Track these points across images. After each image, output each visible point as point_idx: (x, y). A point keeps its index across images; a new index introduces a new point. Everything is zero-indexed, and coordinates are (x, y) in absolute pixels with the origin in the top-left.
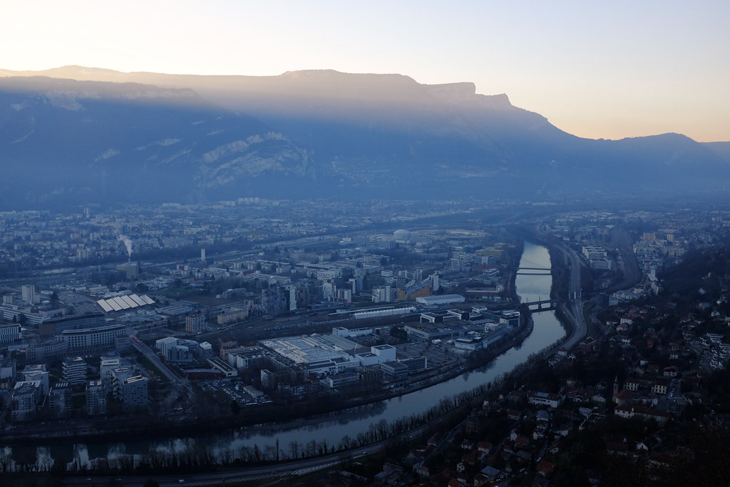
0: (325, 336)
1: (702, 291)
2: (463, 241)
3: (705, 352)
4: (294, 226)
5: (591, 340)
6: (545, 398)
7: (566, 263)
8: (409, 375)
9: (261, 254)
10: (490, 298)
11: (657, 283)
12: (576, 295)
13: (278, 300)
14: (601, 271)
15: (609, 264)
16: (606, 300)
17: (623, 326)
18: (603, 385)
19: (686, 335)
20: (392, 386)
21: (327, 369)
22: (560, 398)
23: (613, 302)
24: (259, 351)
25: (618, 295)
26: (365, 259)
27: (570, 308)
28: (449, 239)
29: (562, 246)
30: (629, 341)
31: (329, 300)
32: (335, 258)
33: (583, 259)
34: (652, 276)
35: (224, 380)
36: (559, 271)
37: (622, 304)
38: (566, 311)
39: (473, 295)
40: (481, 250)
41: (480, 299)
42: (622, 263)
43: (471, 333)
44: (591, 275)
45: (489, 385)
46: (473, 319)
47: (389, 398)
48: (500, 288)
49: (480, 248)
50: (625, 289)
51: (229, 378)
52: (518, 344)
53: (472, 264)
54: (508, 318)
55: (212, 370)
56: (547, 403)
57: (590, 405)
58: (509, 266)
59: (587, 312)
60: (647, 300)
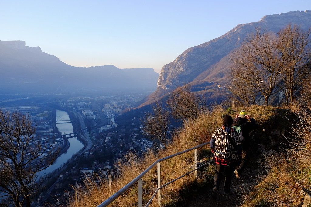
1: (133, 124)
2: (28, 111)
3: (142, 145)
5: (96, 146)
6: (87, 170)
7: (77, 118)
10: (48, 134)
11: (115, 123)
12: (84, 130)
14: (92, 120)
15: (94, 117)
16: (97, 130)
17: (107, 139)
18: (108, 161)
19: (134, 140)
22: (93, 169)
23: (100, 131)
25: (101, 129)
27: (83, 135)
28: (22, 111)
29: (73, 111)
30: (112, 145)
33: (83, 115)
34: (113, 120)
36: (74, 121)
37: (104, 132)
38: (82, 137)
39: (40, 134)
40: (39, 114)
41: (43, 135)
42: (99, 116)
44: (88, 122)
45: (58, 169)
46: (43, 143)
48: (51, 130)
49: (37, 113)
50: (104, 126)
52: (65, 152)
53: (36, 120)
54: (58, 141)
56: (88, 172)
58: (53, 121)
59: (91, 136)
60: (113, 129)
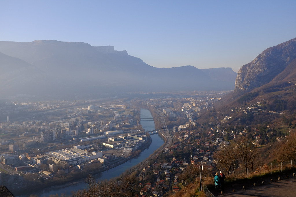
0: (72, 149)
1: (211, 123)
2: (116, 109)
3: (218, 145)
4: (44, 106)
5: (175, 144)
6: (166, 165)
8: (109, 162)
9: (34, 117)
10: (133, 130)
11: (194, 121)
12: (165, 127)
13: (48, 136)
14: (172, 118)
15: (174, 116)
16: (177, 129)
17: (186, 137)
19: (210, 139)
20: (104, 166)
21: (76, 162)
22: (172, 165)
23: (179, 130)
24: (46, 157)
25: (181, 127)
26: (79, 117)
28: (110, 108)
30: (190, 143)
31: (69, 135)
32: (66, 118)
34: (191, 119)
35: (33, 170)
37: (183, 130)
39: (126, 130)
41: (129, 131)
43: (130, 144)
46: (129, 139)
47: (103, 171)
48: (136, 127)
49: (124, 111)
50: (183, 124)
51: (35, 169)
52: (148, 147)
54: (142, 137)
55: (27, 166)
56: (167, 167)
57: (183, 166)
58: (137, 118)
60: (192, 128)
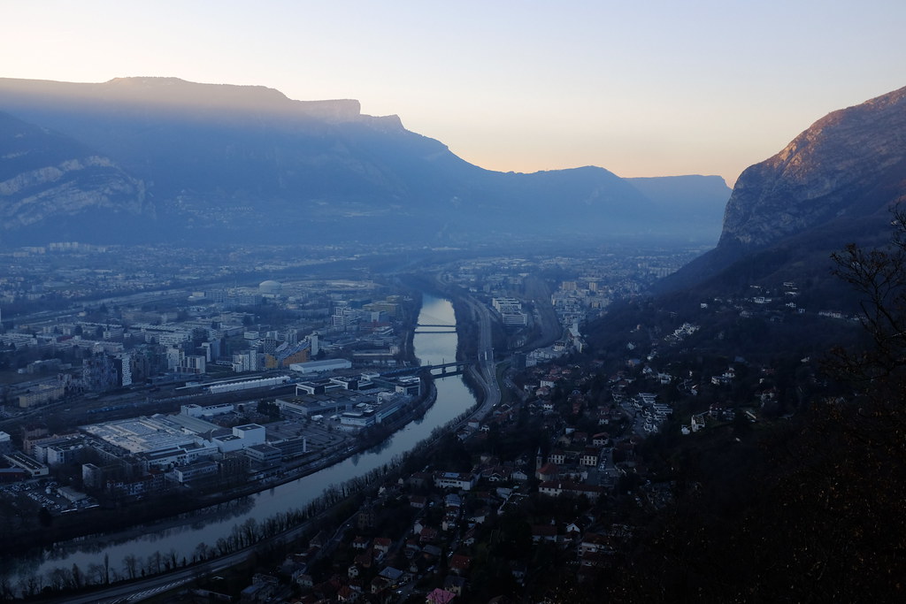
0: (171, 417)
1: (631, 346)
2: (347, 294)
3: (638, 415)
4: (127, 278)
5: (506, 408)
6: (454, 479)
7: (474, 318)
8: (283, 460)
9: (82, 314)
10: (383, 362)
11: (581, 339)
12: (486, 354)
13: (106, 372)
14: (515, 327)
15: (524, 318)
16: (523, 360)
17: (543, 389)
18: (523, 459)
19: (616, 396)
20: (262, 476)
21: (174, 458)
22: (473, 477)
23: (531, 363)
24: (80, 440)
25: (536, 354)
26: (223, 318)
27: (481, 373)
28: (330, 292)
29: (468, 298)
30: (551, 407)
31: (176, 370)
32: (182, 318)
33: (494, 312)
34: (575, 331)
35: (30, 481)
36: (466, 329)
37: (541, 364)
38: (476, 375)
39: (361, 360)
40: (371, 305)
41: (370, 364)
42: (539, 317)
43: (361, 405)
44: (504, 333)
45: (385, 468)
46: (362, 388)
47: (258, 491)
48: (395, 350)
49: (369, 302)
50: (544, 347)
51: (36, 478)
52: (419, 417)
53: (359, 321)
54: (406, 385)
55: (11, 470)
56: (457, 485)
57: (510, 484)
58: (406, 325)
59: (501, 375)
60: (569, 359)
